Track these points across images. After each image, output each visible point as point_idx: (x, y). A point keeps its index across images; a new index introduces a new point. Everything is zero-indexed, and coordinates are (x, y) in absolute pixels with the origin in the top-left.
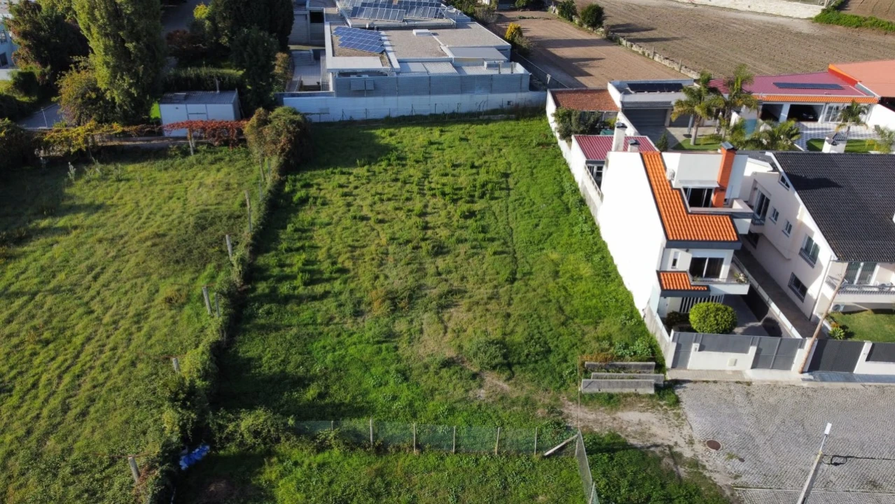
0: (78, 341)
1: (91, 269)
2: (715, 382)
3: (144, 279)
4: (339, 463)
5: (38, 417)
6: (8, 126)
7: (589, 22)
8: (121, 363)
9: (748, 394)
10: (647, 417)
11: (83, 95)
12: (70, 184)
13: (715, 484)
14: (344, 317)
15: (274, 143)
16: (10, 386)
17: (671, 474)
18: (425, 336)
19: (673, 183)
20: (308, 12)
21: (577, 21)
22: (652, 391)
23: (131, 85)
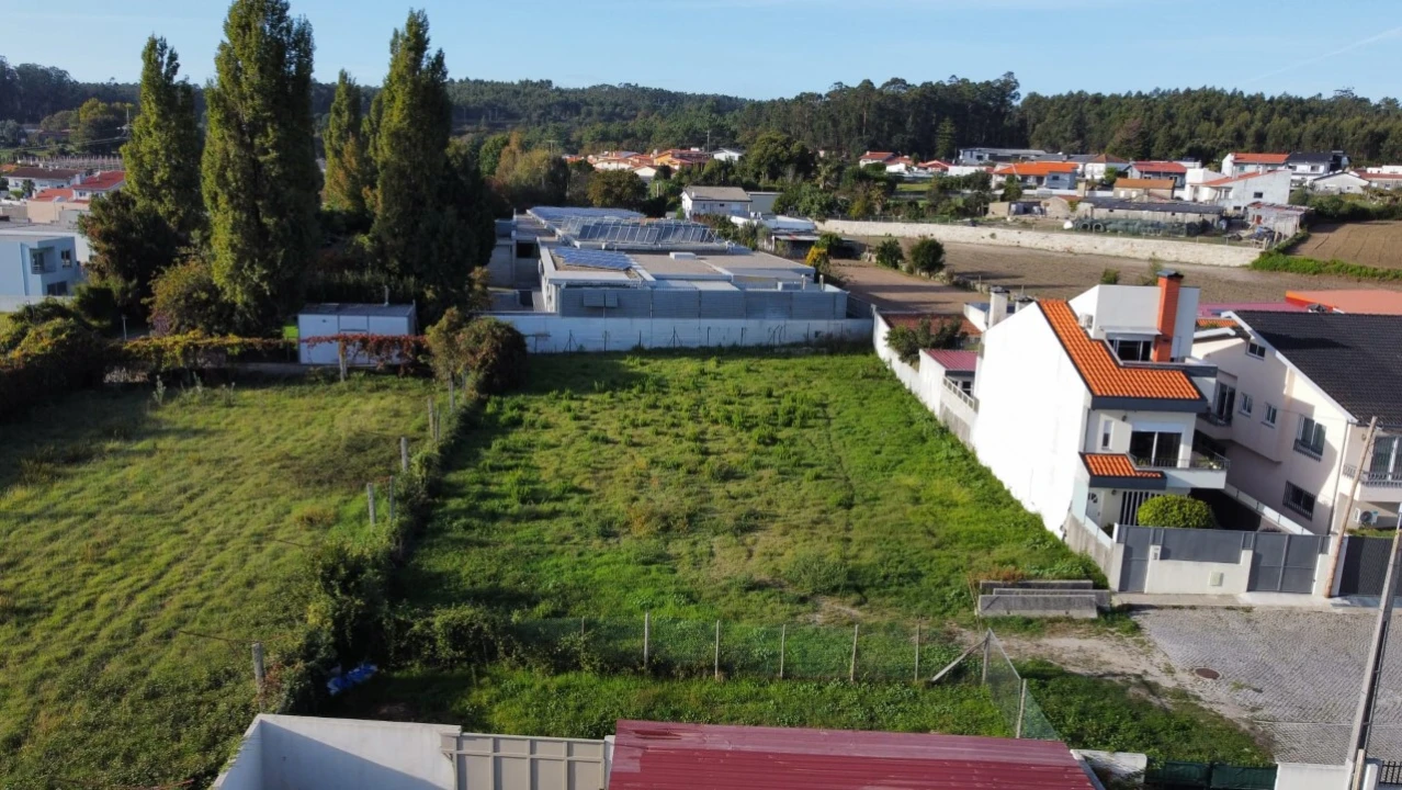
0: (162, 561)
1: (185, 490)
2: (1193, 608)
3: (268, 499)
4: (592, 687)
5: (93, 638)
6: (72, 328)
7: (923, 263)
8: (230, 583)
9: (1249, 621)
10: (1091, 644)
11: (188, 296)
12: (155, 407)
13: (1221, 717)
14: (587, 537)
15: (473, 353)
16: (50, 606)
17: (1147, 706)
18: (718, 559)
19: (1091, 333)
20: (514, 243)
21: (904, 267)
22: (1094, 615)
23: (262, 278)
